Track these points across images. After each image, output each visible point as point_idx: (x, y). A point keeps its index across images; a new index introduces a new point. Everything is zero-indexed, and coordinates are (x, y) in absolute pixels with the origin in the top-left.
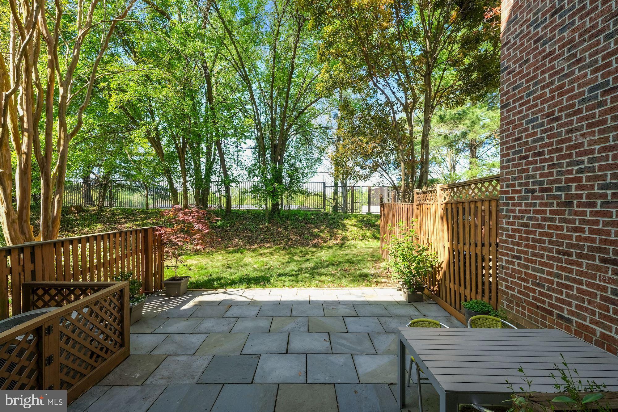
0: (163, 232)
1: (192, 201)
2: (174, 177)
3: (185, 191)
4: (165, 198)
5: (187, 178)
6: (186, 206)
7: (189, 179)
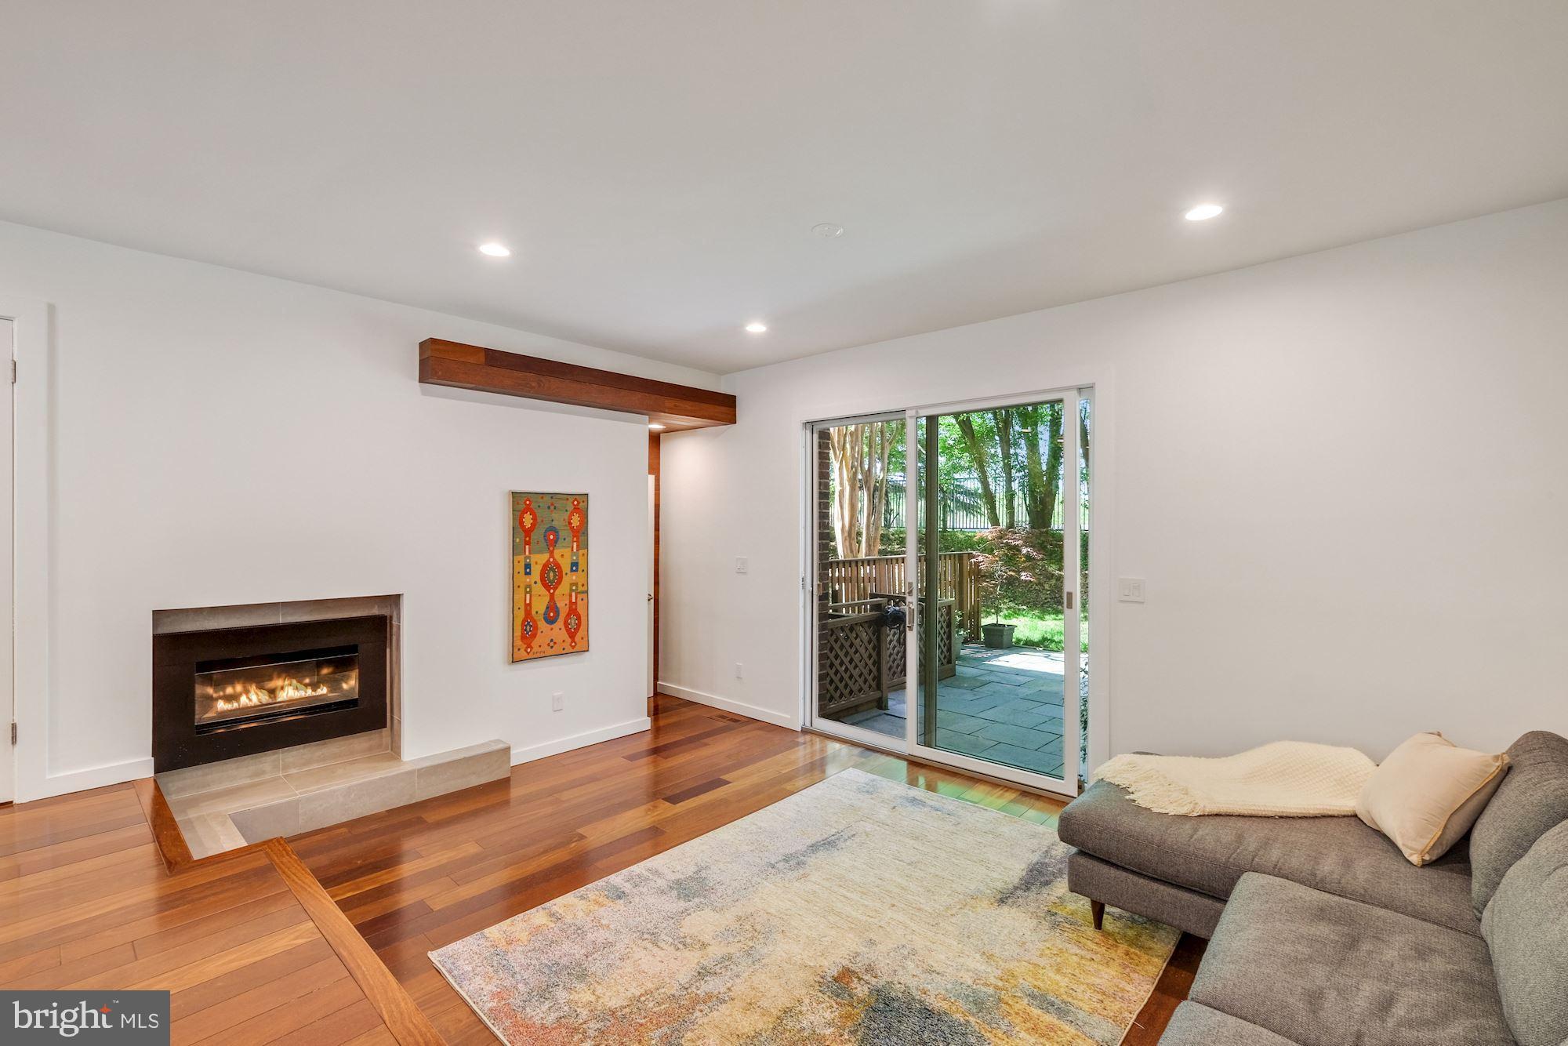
0: (980, 559)
1: (1022, 516)
2: (990, 472)
3: (1010, 497)
4: (969, 509)
5: (1013, 471)
6: (1011, 525)
7: (1018, 474)
